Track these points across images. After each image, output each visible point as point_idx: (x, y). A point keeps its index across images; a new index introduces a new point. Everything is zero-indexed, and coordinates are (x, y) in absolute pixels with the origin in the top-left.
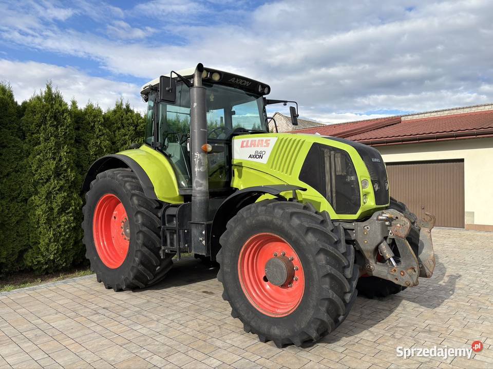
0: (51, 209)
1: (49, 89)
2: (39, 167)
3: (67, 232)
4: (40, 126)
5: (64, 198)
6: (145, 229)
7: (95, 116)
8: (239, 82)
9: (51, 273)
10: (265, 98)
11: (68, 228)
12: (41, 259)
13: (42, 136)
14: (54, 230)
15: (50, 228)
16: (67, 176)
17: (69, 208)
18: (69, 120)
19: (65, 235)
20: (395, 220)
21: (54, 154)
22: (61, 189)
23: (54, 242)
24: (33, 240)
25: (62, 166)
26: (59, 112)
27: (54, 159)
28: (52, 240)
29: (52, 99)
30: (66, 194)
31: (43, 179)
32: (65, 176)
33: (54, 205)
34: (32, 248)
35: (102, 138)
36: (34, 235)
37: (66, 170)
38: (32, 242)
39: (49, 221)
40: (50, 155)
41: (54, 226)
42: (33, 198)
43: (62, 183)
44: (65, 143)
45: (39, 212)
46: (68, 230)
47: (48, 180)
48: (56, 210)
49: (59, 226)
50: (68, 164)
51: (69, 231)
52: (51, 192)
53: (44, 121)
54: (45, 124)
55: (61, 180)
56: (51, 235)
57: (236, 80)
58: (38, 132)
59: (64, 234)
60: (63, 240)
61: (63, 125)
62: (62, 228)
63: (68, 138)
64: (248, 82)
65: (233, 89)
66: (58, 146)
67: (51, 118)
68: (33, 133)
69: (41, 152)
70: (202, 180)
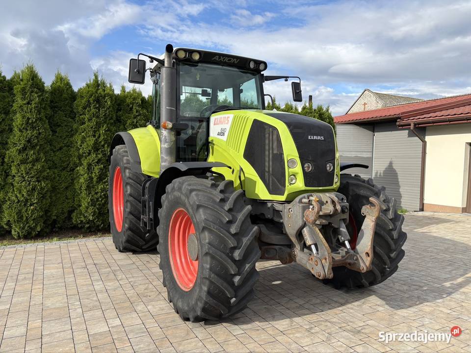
0: (91, 178)
1: (96, 77)
2: (82, 142)
3: (103, 198)
4: (85, 109)
5: (101, 169)
6: (131, 198)
7: (134, 99)
8: (224, 59)
9: (94, 231)
10: (263, 74)
11: (104, 195)
12: (82, 219)
13: (87, 117)
14: (92, 196)
15: (89, 194)
16: (104, 151)
17: (105, 178)
18: (109, 103)
19: (101, 201)
20: (325, 204)
21: (95, 132)
22: (99, 161)
23: (92, 205)
24: (77, 203)
25: (100, 142)
26: (101, 96)
27: (94, 136)
28: (90, 204)
29: (98, 85)
30: (102, 166)
31: (85, 153)
32: (102, 151)
33: (93, 175)
34: (77, 209)
35: (139, 117)
36: (78, 199)
37: (103, 146)
38: (76, 205)
39: (88, 188)
40: (91, 133)
41: (93, 193)
42: (78, 168)
43: (100, 156)
44: (105, 122)
45: (82, 180)
46: (103, 197)
47: (89, 154)
48: (95, 179)
49: (96, 193)
50: (106, 140)
51: (105, 198)
52: (91, 164)
53: (88, 104)
54: (90, 107)
55: (99, 154)
56: (89, 200)
57: (220, 58)
58: (84, 114)
59: (100, 199)
60: (99, 205)
61: (104, 107)
62: (99, 195)
63: (108, 118)
64: (235, 60)
65: (221, 67)
66: (99, 125)
67: (94, 102)
68: (81, 115)
69: (85, 130)
70: (167, 156)
